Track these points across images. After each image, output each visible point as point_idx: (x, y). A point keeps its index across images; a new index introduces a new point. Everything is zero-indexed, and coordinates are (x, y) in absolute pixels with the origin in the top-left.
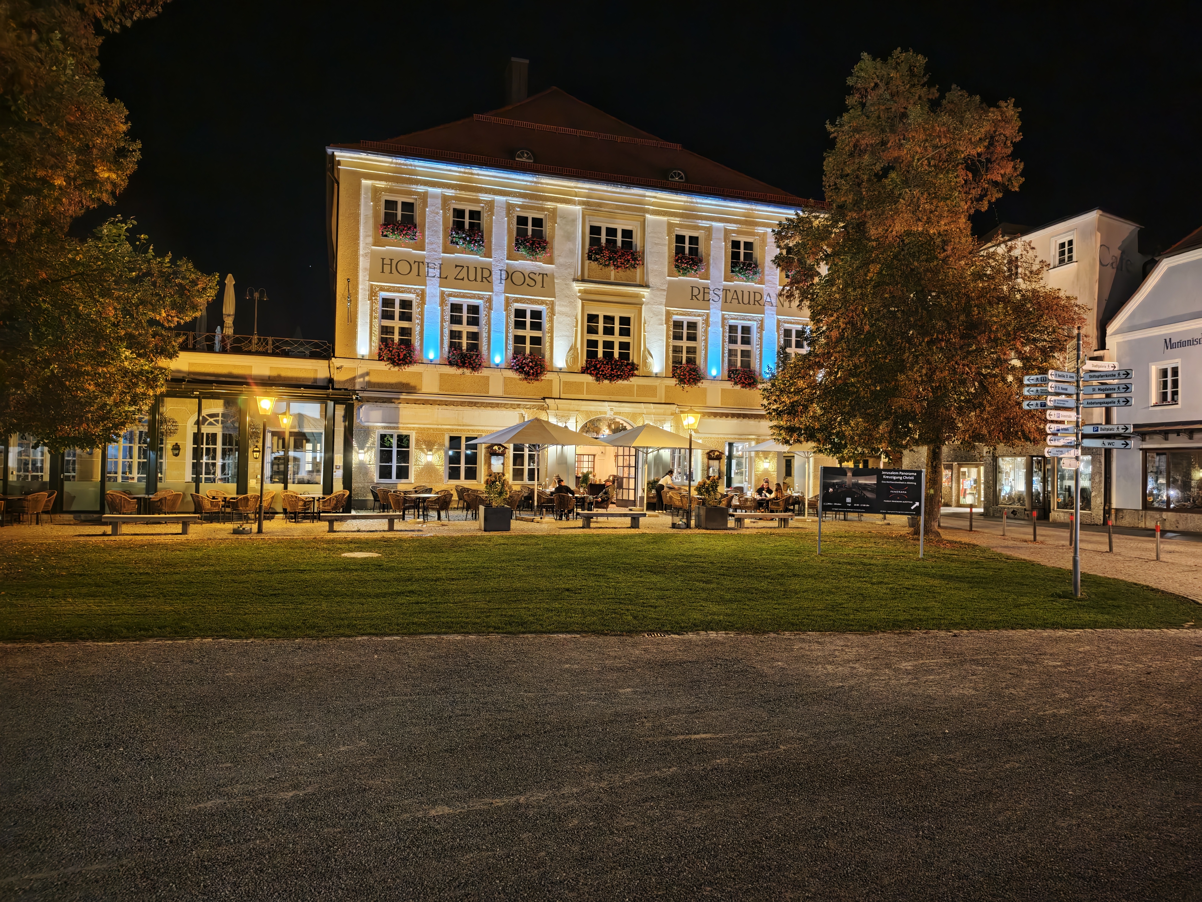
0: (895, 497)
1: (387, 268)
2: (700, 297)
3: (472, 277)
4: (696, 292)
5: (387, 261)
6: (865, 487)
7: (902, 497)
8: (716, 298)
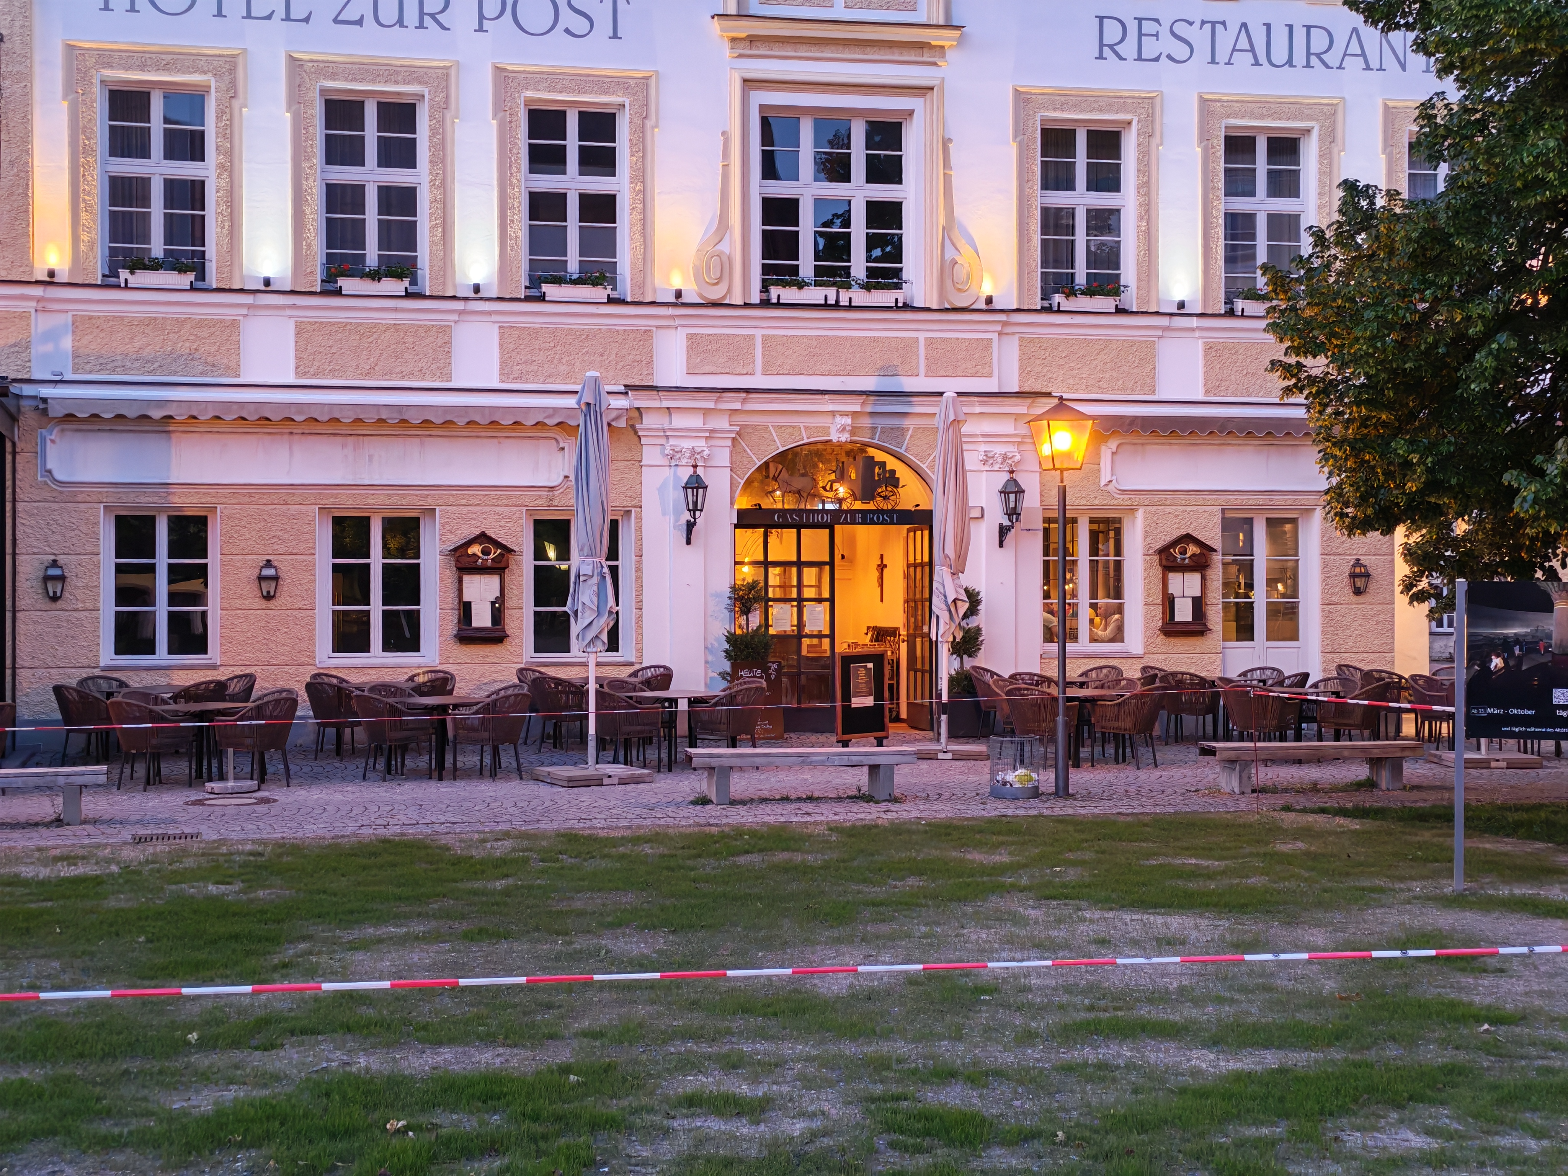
2: (1128, 48)
4: (1113, 32)
8: (1181, 51)
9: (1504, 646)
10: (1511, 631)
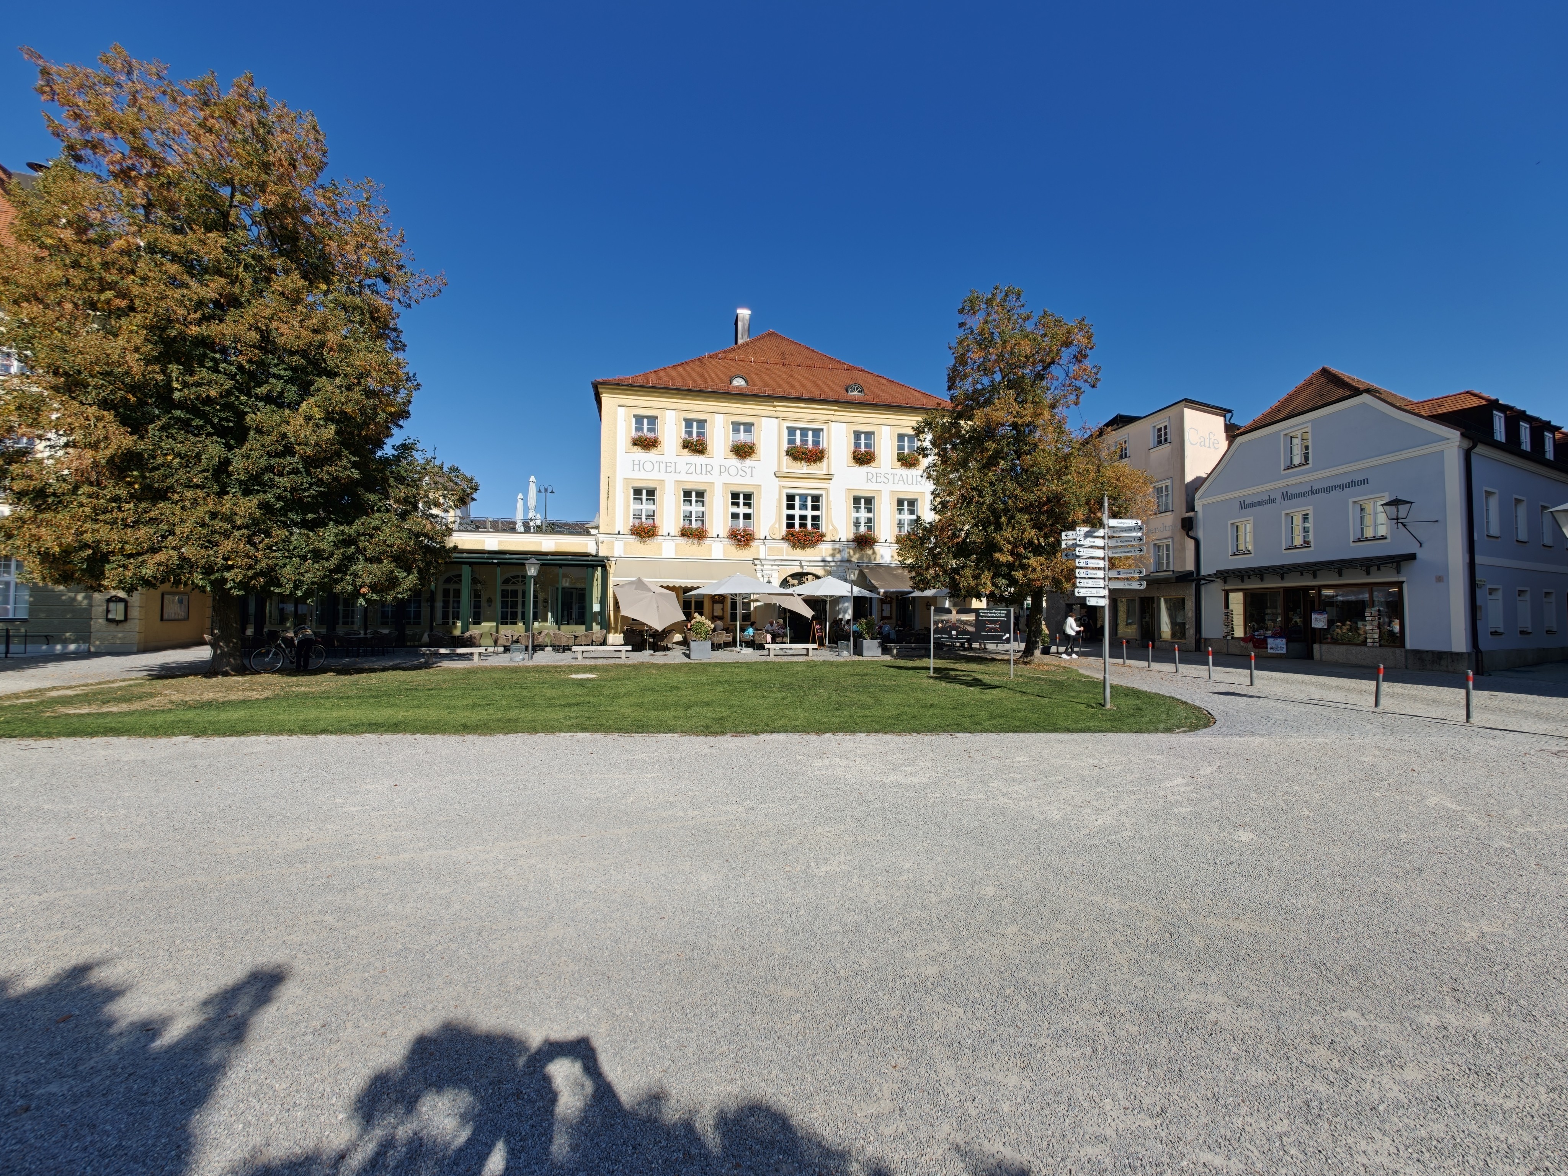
0: (990, 630)
1: (636, 467)
2: (874, 480)
3: (698, 471)
4: (870, 476)
5: (636, 462)
6: (966, 623)
7: (996, 630)
8: (886, 481)
9: (942, 621)
10: (943, 618)
